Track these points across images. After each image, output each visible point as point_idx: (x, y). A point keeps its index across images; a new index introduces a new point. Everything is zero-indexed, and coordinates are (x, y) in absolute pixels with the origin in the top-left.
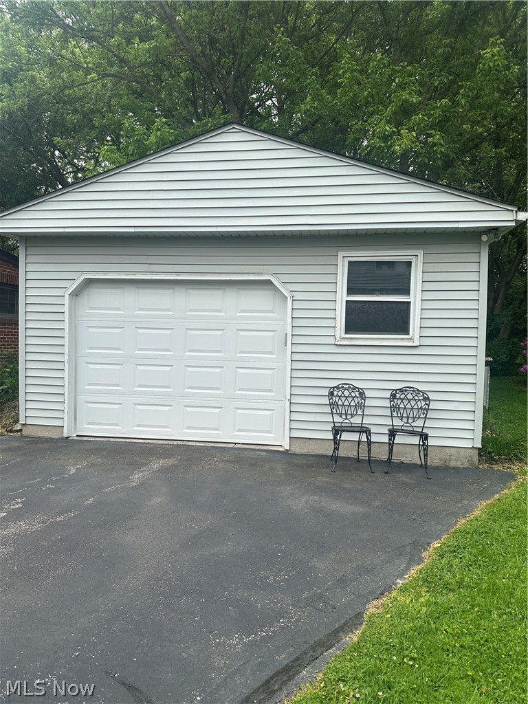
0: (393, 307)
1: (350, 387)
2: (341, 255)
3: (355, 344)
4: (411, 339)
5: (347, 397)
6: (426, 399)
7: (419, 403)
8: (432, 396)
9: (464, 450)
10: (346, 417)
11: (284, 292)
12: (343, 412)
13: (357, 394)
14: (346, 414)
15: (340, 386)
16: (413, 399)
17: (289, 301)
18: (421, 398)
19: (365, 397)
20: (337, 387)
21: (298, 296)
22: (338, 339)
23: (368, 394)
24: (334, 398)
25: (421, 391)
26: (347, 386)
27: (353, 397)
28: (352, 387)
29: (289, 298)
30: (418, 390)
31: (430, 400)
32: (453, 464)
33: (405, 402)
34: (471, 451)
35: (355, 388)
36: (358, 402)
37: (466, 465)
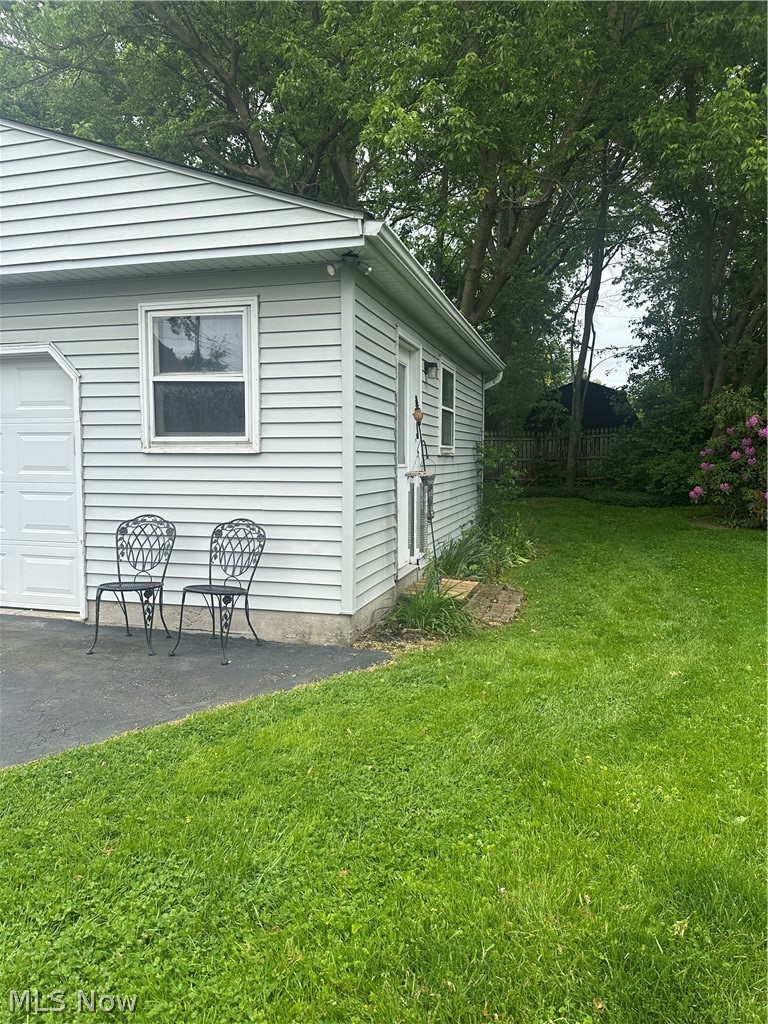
0: (222, 391)
1: (155, 521)
2: (143, 307)
3: (168, 451)
4: (249, 442)
5: (148, 536)
6: (262, 538)
7: (251, 544)
8: (269, 533)
9: (329, 618)
10: (144, 567)
11: (67, 371)
12: (140, 559)
13: (164, 531)
14: (144, 563)
15: (140, 519)
16: (246, 538)
17: (76, 385)
18: (255, 536)
19: (175, 536)
20: (135, 521)
21: (88, 377)
22: (146, 444)
23: (180, 530)
24: (126, 538)
25: (257, 525)
26: (150, 519)
27: (158, 537)
28: (158, 519)
29: (74, 381)
30: (254, 524)
31: (265, 539)
32: (314, 640)
33: (235, 543)
34: (339, 619)
35: (164, 521)
36: (164, 544)
37: (333, 642)
